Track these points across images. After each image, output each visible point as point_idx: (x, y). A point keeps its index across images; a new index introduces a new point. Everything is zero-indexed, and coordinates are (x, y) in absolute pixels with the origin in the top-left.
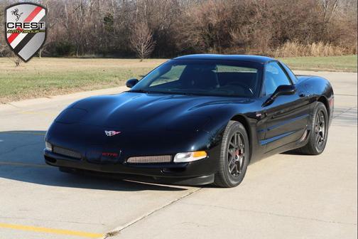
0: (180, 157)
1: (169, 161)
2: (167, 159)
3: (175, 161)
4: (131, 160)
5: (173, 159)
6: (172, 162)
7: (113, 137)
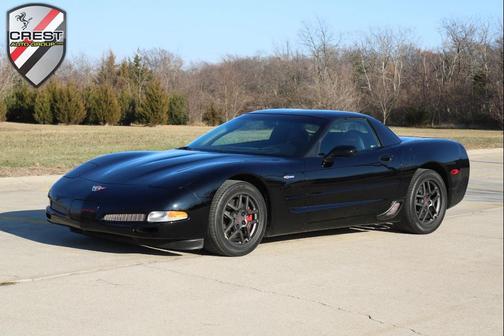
0: (155, 216)
1: (142, 220)
2: (140, 217)
3: (149, 220)
4: (108, 217)
5: (146, 218)
6: (145, 221)
7: (98, 192)
